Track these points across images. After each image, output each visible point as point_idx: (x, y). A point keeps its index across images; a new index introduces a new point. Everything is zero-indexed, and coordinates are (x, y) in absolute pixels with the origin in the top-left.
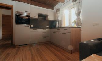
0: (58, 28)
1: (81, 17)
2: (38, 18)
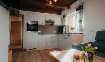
0: (66, 34)
1: (83, 24)
2: (45, 24)
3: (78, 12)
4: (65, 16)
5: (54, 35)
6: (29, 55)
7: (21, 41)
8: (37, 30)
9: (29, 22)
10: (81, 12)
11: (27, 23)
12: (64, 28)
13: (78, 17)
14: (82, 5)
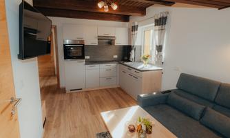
2: (97, 44)
3: (157, 27)
4: (134, 28)
5: (113, 65)
6: (71, 102)
7: (54, 68)
8: (82, 57)
9: (67, 42)
10: (162, 30)
11: (64, 45)
12: (133, 51)
13: (157, 37)
14: (165, 16)
